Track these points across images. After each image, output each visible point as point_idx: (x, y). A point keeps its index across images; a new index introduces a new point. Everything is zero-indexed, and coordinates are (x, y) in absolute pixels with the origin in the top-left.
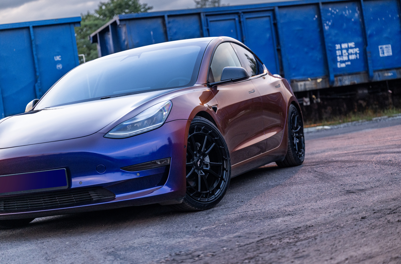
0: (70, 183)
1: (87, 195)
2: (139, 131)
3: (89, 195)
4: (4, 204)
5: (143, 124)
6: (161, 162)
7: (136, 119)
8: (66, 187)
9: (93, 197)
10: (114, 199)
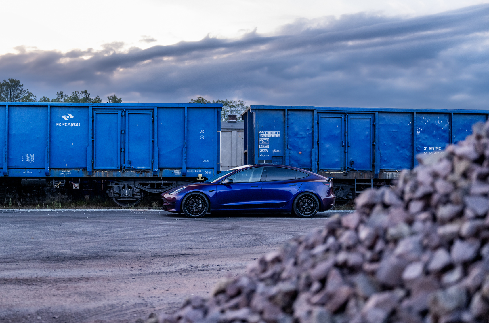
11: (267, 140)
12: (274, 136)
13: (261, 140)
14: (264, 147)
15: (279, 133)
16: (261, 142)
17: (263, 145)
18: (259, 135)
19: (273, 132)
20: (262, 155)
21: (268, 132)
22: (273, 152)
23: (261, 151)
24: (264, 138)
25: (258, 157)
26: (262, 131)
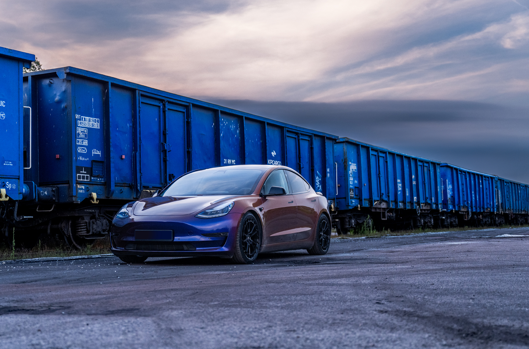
0: (174, 239)
1: (181, 246)
2: (214, 216)
3: (183, 246)
4: (137, 246)
5: (217, 212)
6: (223, 234)
7: (213, 209)
8: (171, 240)
9: (184, 248)
10: (196, 250)
11: (85, 131)
12: (93, 126)
13: (79, 130)
14: (82, 143)
15: (98, 121)
16: (79, 134)
17: (81, 140)
18: (76, 120)
19: (92, 118)
20: (81, 158)
21: (86, 117)
22: (93, 153)
23: (79, 150)
24: (82, 127)
25: (76, 159)
26: (80, 115)
